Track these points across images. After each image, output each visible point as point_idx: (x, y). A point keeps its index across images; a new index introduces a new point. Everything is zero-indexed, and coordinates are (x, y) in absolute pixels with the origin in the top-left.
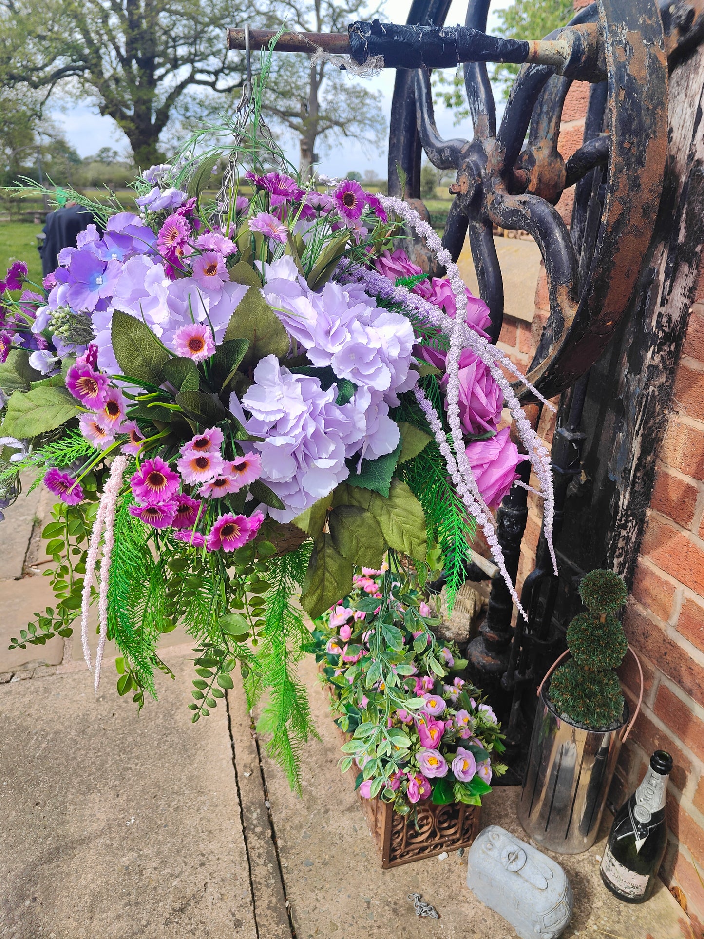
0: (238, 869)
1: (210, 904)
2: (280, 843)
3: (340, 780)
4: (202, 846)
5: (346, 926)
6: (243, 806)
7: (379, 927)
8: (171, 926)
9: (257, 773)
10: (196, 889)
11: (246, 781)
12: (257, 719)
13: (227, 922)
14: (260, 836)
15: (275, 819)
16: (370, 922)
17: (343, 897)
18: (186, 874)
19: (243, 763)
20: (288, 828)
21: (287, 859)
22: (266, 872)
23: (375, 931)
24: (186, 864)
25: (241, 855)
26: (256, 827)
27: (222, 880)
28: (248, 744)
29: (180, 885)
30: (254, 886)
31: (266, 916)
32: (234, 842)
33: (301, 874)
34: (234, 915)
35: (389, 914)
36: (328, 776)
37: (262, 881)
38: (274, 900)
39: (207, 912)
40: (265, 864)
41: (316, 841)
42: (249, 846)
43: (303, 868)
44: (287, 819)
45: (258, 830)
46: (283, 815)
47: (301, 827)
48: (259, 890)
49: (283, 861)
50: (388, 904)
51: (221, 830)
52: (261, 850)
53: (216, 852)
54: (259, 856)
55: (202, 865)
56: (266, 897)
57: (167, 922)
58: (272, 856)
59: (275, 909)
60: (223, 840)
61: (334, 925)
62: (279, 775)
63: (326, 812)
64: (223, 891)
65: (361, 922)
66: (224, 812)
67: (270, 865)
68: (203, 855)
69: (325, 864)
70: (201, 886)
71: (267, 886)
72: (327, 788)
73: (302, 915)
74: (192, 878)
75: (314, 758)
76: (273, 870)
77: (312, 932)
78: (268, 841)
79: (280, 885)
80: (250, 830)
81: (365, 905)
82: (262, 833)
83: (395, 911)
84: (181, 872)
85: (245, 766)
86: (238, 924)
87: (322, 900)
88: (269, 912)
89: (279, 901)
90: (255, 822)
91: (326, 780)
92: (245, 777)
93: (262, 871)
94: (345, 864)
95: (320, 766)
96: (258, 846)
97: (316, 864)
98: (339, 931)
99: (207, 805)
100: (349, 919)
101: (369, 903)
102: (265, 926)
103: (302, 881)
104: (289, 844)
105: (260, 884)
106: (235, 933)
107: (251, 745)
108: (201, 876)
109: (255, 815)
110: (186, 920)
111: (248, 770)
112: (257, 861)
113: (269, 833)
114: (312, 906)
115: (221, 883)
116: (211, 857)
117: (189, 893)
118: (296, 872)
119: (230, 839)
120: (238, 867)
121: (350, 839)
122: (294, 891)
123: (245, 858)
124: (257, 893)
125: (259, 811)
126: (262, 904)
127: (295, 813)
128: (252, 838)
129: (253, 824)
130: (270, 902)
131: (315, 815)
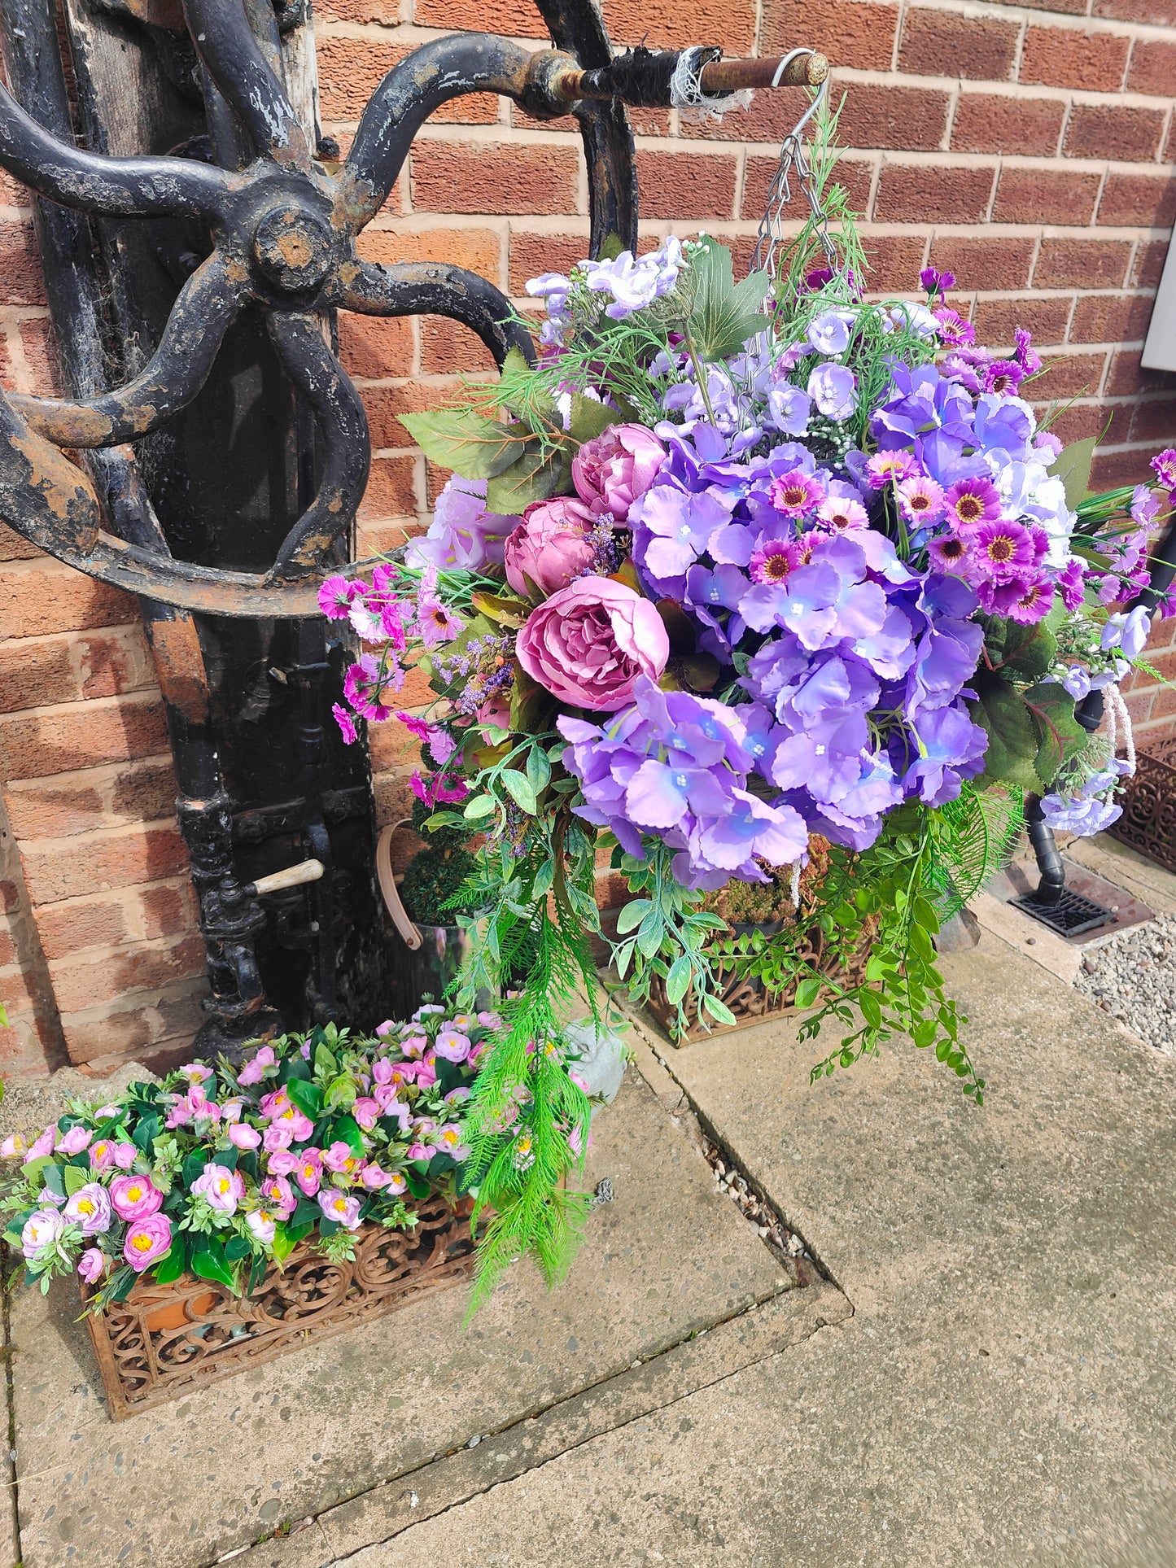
0: (607, 1452)
1: (672, 1480)
2: (546, 1398)
3: (415, 1323)
4: (582, 1534)
5: (647, 1279)
6: (485, 1486)
7: (639, 1240)
8: (721, 1532)
9: (408, 1484)
10: (658, 1513)
11: (429, 1500)
12: (262, 1527)
13: (688, 1442)
14: (538, 1437)
15: (505, 1417)
16: (635, 1251)
17: (610, 1289)
18: (636, 1541)
19: (383, 1523)
20: (519, 1390)
21: (572, 1379)
22: (598, 1408)
23: (644, 1244)
24: (621, 1550)
25: (582, 1455)
26: (523, 1448)
27: (631, 1472)
28: (334, 1527)
29: (658, 1545)
30: (624, 1420)
31: (661, 1389)
32: (561, 1475)
33: (590, 1352)
34: (676, 1436)
35: (619, 1231)
36: (408, 1344)
37: (613, 1411)
38: (636, 1385)
39: (684, 1479)
40: (585, 1414)
41: (533, 1340)
42: (560, 1449)
43: (581, 1351)
44: (503, 1397)
45: (527, 1443)
46: (496, 1405)
47: (513, 1369)
48: (628, 1412)
49: (577, 1384)
50: (606, 1234)
51: (544, 1509)
52: (563, 1427)
53: (585, 1501)
54: (574, 1427)
55: (614, 1518)
56: (636, 1397)
57: (720, 1541)
58: (569, 1407)
59: (648, 1380)
60: (560, 1497)
61: (649, 1293)
62: (410, 1435)
63: (479, 1335)
64: (647, 1464)
65: (638, 1261)
66: (507, 1515)
67: (586, 1405)
68: (597, 1524)
69: (568, 1320)
70: (649, 1506)
71: (618, 1400)
72: (434, 1342)
73: (649, 1338)
74: (641, 1527)
75: (369, 1376)
76: (592, 1398)
77: (667, 1319)
78: (544, 1420)
79: (612, 1382)
80: (530, 1458)
81: (615, 1259)
82: (532, 1434)
83: (613, 1225)
84: (637, 1553)
85: (393, 1514)
86: (686, 1425)
87: (622, 1315)
88: (655, 1388)
89: (635, 1378)
90: (514, 1453)
91: (416, 1346)
92: (420, 1505)
93: (598, 1416)
94: (564, 1292)
95: (386, 1362)
96: (557, 1435)
97: (572, 1333)
98: (656, 1286)
99: (497, 1557)
100: (637, 1277)
101: (610, 1257)
102: (675, 1388)
103: (601, 1348)
104: (546, 1381)
105: (618, 1413)
106: (700, 1426)
107: (337, 1517)
108: (635, 1512)
109: (501, 1458)
110: (706, 1509)
111: (401, 1504)
112: (583, 1427)
113: (530, 1423)
114: (633, 1327)
115: (637, 1472)
116: (597, 1508)
117: (666, 1523)
118: (591, 1359)
119: (557, 1484)
120: (603, 1453)
121: (523, 1292)
122: (619, 1354)
123: (585, 1446)
124: (634, 1412)
125: (491, 1454)
126: (646, 1400)
127: (488, 1383)
128: (545, 1448)
129: (519, 1456)
130: (640, 1389)
131: (487, 1352)
